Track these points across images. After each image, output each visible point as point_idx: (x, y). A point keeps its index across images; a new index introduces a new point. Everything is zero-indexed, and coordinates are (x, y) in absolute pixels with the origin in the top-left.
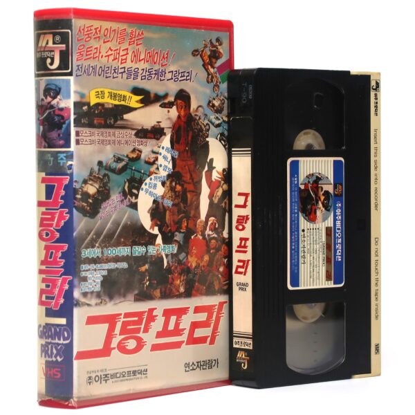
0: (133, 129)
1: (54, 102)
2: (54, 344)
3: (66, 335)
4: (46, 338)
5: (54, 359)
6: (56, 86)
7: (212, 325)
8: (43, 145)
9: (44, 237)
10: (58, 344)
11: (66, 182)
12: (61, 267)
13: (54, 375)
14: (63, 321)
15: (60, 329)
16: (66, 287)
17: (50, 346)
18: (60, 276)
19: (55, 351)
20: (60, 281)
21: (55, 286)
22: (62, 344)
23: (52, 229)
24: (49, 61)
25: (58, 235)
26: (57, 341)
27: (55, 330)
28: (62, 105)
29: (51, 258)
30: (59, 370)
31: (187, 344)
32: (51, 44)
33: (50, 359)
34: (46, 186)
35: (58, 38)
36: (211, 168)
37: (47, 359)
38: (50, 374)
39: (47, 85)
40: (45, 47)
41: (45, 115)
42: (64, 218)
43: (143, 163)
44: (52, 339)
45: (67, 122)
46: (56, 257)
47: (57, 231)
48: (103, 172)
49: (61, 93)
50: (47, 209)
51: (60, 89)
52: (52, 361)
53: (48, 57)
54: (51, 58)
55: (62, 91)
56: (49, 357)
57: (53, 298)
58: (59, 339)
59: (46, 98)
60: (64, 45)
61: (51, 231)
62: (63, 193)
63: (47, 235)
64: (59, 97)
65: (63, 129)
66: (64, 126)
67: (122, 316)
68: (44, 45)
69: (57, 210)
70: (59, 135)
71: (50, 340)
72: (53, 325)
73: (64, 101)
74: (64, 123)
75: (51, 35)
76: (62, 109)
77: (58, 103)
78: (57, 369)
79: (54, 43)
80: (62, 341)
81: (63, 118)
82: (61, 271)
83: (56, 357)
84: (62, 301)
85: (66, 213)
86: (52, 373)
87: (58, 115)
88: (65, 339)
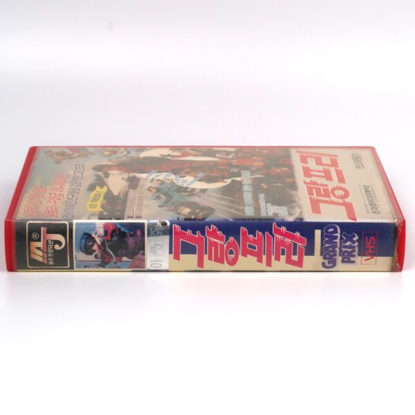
0: (128, 190)
1: (98, 240)
2: (341, 244)
3: (332, 230)
4: (336, 255)
5: (356, 244)
6: (82, 238)
7: (319, 156)
8: (141, 256)
9: (233, 256)
10: (341, 238)
11: (178, 227)
12: (264, 234)
13: (372, 244)
14: (318, 233)
15: (327, 236)
16: (283, 229)
17: (344, 249)
18: (273, 236)
19: (348, 243)
20: (277, 236)
21: (283, 243)
22: (341, 234)
23: (225, 245)
24: (57, 247)
25: (232, 238)
26: (338, 240)
27: (327, 242)
28: (101, 232)
29: (254, 248)
30: (367, 238)
31: (338, 167)
32: (40, 244)
33: (357, 249)
34: (182, 253)
35: (34, 236)
36: (169, 155)
37: (356, 253)
38: (372, 249)
39: (82, 250)
40: (43, 251)
41: (111, 253)
42: (214, 231)
43: (161, 186)
44: (336, 246)
45: (119, 227)
46: (254, 241)
47: (227, 239)
48: (169, 204)
49: (89, 233)
50: (206, 253)
51: (85, 234)
52: (358, 246)
53: (53, 247)
54: (54, 244)
55: (87, 232)
56: (354, 251)
57: (295, 245)
58: (336, 237)
59: (94, 251)
60: (42, 229)
61: (227, 248)
62: (189, 232)
63: (231, 252)
64: (93, 235)
65: (126, 231)
66: (122, 229)
67: (312, 197)
68: (40, 253)
69: (206, 238)
70: (132, 235)
71: (337, 249)
72: (322, 245)
73: (97, 230)
74: (119, 229)
75: (32, 243)
76: (106, 232)
77: (99, 236)
78: (367, 240)
79: (39, 240)
80: (338, 235)
81: (114, 231)
82: (267, 235)
83: (354, 242)
84: (297, 234)
85: (210, 228)
86: (370, 247)
87: (112, 236)
88: (336, 231)
